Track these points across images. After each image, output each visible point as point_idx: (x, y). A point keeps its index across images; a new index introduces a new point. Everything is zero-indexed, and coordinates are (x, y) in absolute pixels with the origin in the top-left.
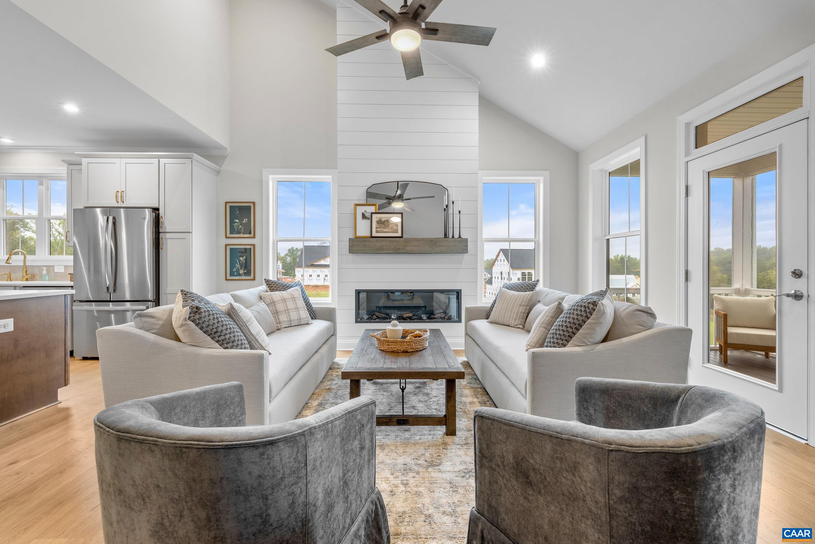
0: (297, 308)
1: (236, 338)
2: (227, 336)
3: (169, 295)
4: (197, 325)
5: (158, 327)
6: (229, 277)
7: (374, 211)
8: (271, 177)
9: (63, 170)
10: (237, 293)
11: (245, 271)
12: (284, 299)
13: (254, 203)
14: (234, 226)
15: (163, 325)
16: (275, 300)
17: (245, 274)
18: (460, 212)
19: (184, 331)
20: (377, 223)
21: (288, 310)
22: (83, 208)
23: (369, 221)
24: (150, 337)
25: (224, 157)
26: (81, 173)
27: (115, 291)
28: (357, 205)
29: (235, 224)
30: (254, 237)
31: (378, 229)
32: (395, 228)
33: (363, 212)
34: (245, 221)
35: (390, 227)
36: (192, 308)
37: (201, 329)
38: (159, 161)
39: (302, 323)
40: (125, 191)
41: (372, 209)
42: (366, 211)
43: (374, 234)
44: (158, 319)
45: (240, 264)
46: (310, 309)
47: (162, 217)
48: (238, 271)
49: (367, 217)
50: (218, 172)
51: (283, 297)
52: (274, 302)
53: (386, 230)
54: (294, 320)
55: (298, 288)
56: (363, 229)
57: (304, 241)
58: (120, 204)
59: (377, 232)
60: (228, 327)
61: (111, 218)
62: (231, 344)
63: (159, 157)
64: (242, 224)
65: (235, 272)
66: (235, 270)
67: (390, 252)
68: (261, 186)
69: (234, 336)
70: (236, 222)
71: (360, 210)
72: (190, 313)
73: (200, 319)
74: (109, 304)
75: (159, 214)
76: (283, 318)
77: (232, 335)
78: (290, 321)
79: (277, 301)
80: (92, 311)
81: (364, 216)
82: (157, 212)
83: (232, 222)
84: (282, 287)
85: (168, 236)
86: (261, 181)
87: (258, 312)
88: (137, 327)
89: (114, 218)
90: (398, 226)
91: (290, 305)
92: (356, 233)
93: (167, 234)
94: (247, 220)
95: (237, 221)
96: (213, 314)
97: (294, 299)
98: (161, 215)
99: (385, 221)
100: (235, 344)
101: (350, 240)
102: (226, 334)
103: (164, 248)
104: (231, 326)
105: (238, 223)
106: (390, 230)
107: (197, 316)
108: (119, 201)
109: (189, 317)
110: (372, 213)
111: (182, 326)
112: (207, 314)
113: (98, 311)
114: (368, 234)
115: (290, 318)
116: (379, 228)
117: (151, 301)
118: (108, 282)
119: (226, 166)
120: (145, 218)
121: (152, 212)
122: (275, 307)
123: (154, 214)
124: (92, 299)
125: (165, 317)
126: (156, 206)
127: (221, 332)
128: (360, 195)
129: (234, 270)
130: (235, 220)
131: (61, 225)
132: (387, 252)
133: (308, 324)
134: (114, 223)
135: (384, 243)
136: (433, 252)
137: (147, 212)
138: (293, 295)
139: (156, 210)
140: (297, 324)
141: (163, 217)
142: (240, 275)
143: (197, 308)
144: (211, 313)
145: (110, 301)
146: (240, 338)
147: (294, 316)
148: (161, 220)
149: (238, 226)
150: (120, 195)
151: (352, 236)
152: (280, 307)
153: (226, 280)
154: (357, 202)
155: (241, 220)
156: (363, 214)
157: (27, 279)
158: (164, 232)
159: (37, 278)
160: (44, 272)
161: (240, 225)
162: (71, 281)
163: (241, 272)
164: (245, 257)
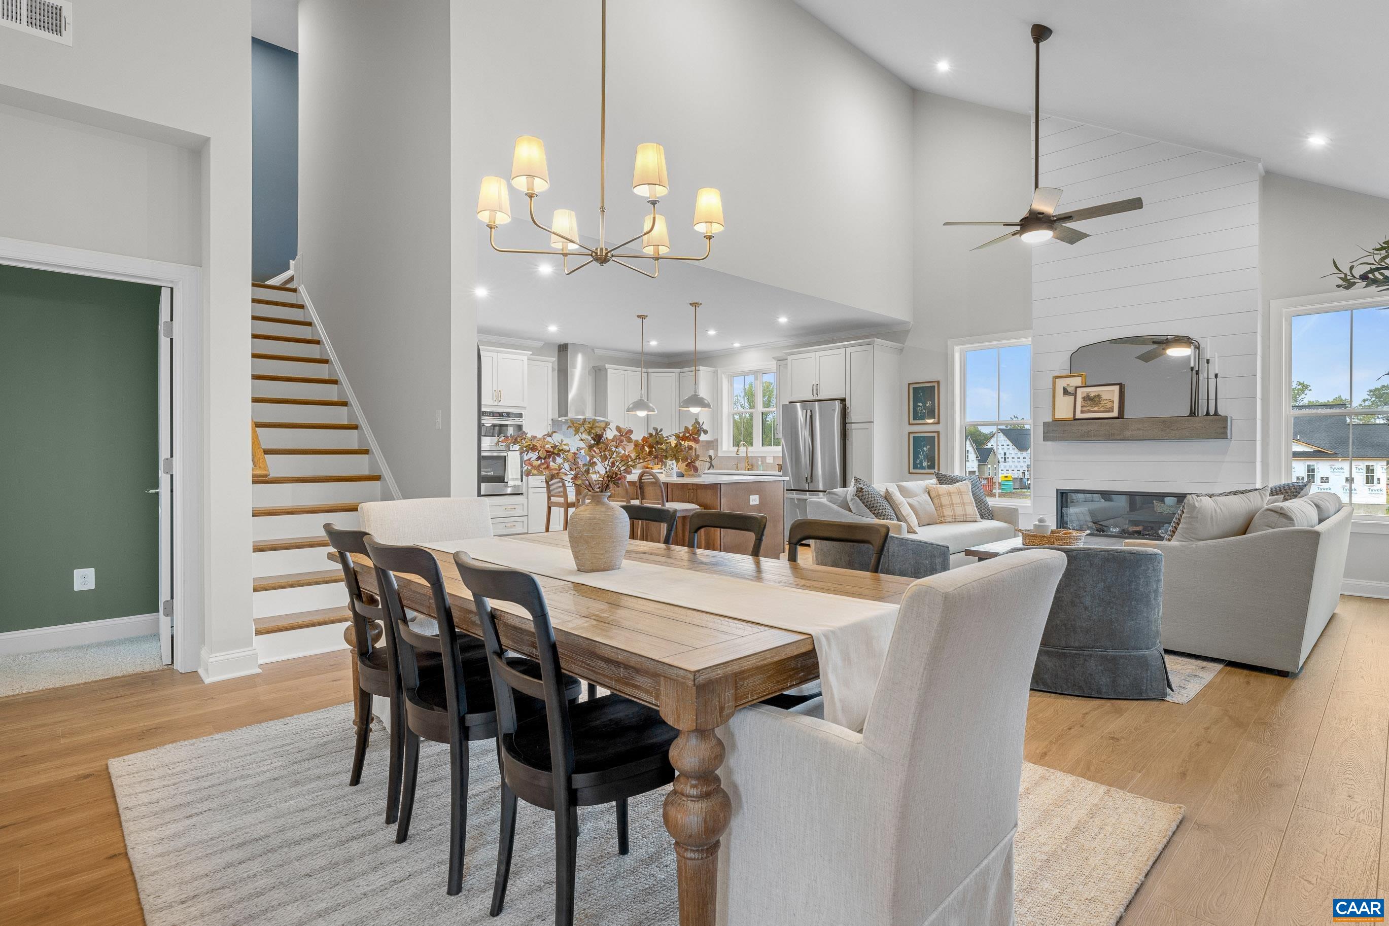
0: (964, 503)
1: (887, 514)
2: (880, 511)
4: (861, 500)
5: (839, 502)
6: (912, 470)
7: (1080, 384)
8: (957, 348)
9: (773, 365)
10: (904, 484)
11: (929, 464)
12: (950, 493)
13: (938, 382)
14: (917, 410)
15: (842, 501)
16: (940, 493)
18: (1216, 376)
19: (853, 504)
20: (1083, 400)
21: (953, 504)
22: (788, 403)
23: (1073, 397)
24: (835, 507)
25: (907, 332)
26: (787, 368)
27: (811, 482)
28: (1056, 378)
29: (919, 408)
30: (938, 423)
31: (1085, 409)
32: (1109, 405)
33: (1065, 385)
34: (929, 404)
35: (1102, 405)
36: (858, 488)
37: (863, 503)
38: (846, 350)
39: (968, 520)
40: (819, 385)
41: (1077, 381)
42: (1068, 385)
43: (1079, 415)
44: (840, 497)
46: (979, 507)
48: (921, 463)
49: (1070, 393)
50: (901, 352)
51: (949, 491)
52: (939, 495)
53: (1095, 409)
54: (958, 516)
55: (967, 482)
56: (1064, 409)
57: (997, 425)
58: (816, 397)
59: (1082, 412)
60: (882, 504)
61: (809, 411)
62: (883, 517)
63: (846, 347)
67: (1100, 438)
68: (946, 360)
69: (885, 512)
70: (919, 406)
71: (1061, 384)
72: (857, 492)
73: (862, 496)
74: (806, 493)
75: (845, 405)
76: (947, 512)
77: (884, 511)
78: (955, 516)
79: (943, 494)
80: (793, 499)
81: (1066, 392)
82: (844, 403)
83: (915, 406)
84: (951, 481)
86: (946, 354)
87: (919, 502)
88: (827, 501)
89: (811, 411)
90: (1113, 402)
91: (956, 499)
92: (1054, 415)
93: (853, 425)
94: (930, 402)
95: (920, 404)
96: (871, 494)
97: (960, 493)
98: (847, 405)
99: (1095, 396)
100: (885, 517)
101: (1045, 424)
102: (880, 509)
104: (884, 504)
105: (921, 406)
106: (1102, 409)
107: (861, 494)
108: (815, 394)
109: (856, 494)
110: (1076, 387)
111: (852, 500)
112: (867, 493)
113: (798, 499)
114: (1071, 416)
115: (954, 512)
116: (1086, 406)
118: (806, 474)
119: (912, 342)
120: (834, 410)
121: (841, 403)
122: (940, 500)
123: (842, 405)
124: (793, 488)
125: (844, 496)
126: (843, 396)
127: (876, 507)
128: (1061, 363)
129: (917, 462)
130: (918, 404)
131: (746, 398)
132: (1094, 438)
133: (976, 521)
134: (811, 417)
135: (1093, 427)
136: (1167, 438)
137: (837, 402)
138: (960, 489)
139: (843, 400)
140: (962, 520)
141: (849, 408)
142: (924, 468)
143: (861, 488)
144: (870, 493)
145: (808, 491)
146: (890, 514)
147: (959, 510)
148: (847, 411)
149: (922, 410)
150: (815, 389)
151: (1049, 419)
152: (945, 500)
153: (910, 473)
154: (1057, 374)
155: (924, 403)
156: (1065, 389)
157: (748, 469)
158: (850, 423)
159: (755, 468)
160: (760, 463)
161: (924, 409)
162: (779, 471)
163: (925, 464)
164: (929, 447)
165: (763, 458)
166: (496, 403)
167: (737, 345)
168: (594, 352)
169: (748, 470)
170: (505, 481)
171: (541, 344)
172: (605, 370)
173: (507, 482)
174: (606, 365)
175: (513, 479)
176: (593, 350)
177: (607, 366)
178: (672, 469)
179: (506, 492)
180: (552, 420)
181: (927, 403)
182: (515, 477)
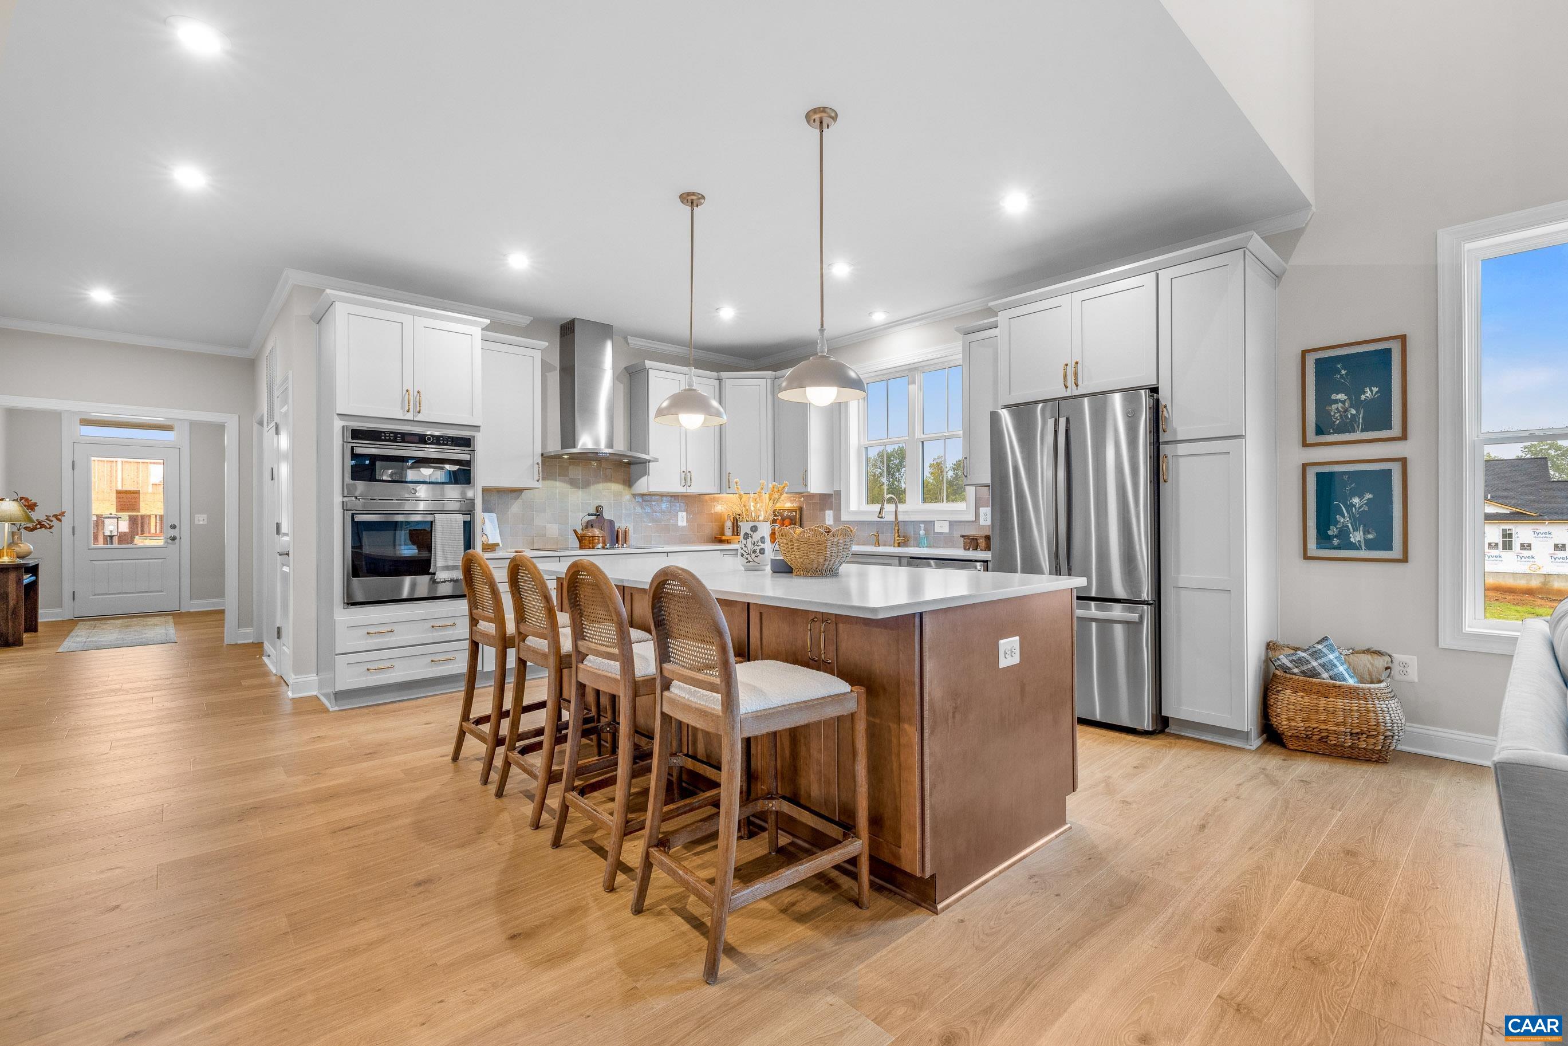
3: (1183, 593)
6: (1314, 551)
8: (1468, 247)
9: (953, 347)
11: (1370, 536)
13: (1403, 339)
14: (1329, 412)
17: (1370, 545)
29: (1334, 407)
30: (1403, 437)
34: (1368, 394)
38: (1157, 275)
40: (1080, 362)
45: (1352, 516)
47: (1165, 407)
48: (1343, 534)
50: (1277, 277)
58: (1073, 391)
61: (1062, 421)
63: (1157, 268)
64: (1356, 404)
65: (1336, 536)
66: (1333, 531)
70: (1336, 401)
75: (1158, 400)
82: (1155, 396)
83: (1324, 403)
85: (1182, 449)
86: (1432, 271)
89: (1069, 421)
93: (1179, 445)
94: (1375, 389)
95: (1341, 396)
98: (1162, 402)
103: (1170, 480)
105: (1343, 402)
108: (1070, 384)
117: (1148, 604)
119: (1302, 257)
121: (1147, 397)
123: (1150, 401)
126: (1152, 382)
129: (1330, 533)
130: (1333, 397)
134: (1068, 431)
137: (1142, 394)
139: (1153, 391)
141: (1169, 407)
142: (1351, 545)
148: (1164, 414)
149: (1346, 411)
150: (1073, 372)
153: (1306, 557)
155: (1355, 394)
157: (899, 543)
158: (1167, 443)
159: (912, 542)
160: (922, 532)
161: (1351, 406)
162: (965, 549)
163: (1357, 537)
164: (1369, 496)
165: (930, 524)
166: (409, 416)
167: (879, 317)
168: (627, 342)
169: (899, 545)
170: (431, 571)
171: (526, 320)
172: (645, 371)
173: (434, 574)
174: (646, 362)
175: (447, 568)
176: (626, 339)
177: (648, 363)
178: (762, 551)
179: (436, 594)
180: (542, 455)
181: (1364, 393)
182: (451, 563)
